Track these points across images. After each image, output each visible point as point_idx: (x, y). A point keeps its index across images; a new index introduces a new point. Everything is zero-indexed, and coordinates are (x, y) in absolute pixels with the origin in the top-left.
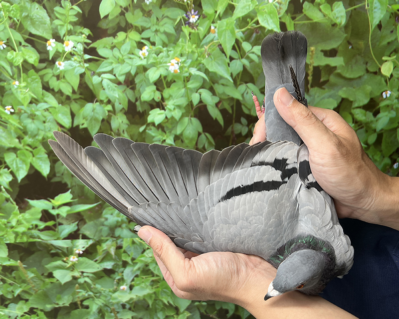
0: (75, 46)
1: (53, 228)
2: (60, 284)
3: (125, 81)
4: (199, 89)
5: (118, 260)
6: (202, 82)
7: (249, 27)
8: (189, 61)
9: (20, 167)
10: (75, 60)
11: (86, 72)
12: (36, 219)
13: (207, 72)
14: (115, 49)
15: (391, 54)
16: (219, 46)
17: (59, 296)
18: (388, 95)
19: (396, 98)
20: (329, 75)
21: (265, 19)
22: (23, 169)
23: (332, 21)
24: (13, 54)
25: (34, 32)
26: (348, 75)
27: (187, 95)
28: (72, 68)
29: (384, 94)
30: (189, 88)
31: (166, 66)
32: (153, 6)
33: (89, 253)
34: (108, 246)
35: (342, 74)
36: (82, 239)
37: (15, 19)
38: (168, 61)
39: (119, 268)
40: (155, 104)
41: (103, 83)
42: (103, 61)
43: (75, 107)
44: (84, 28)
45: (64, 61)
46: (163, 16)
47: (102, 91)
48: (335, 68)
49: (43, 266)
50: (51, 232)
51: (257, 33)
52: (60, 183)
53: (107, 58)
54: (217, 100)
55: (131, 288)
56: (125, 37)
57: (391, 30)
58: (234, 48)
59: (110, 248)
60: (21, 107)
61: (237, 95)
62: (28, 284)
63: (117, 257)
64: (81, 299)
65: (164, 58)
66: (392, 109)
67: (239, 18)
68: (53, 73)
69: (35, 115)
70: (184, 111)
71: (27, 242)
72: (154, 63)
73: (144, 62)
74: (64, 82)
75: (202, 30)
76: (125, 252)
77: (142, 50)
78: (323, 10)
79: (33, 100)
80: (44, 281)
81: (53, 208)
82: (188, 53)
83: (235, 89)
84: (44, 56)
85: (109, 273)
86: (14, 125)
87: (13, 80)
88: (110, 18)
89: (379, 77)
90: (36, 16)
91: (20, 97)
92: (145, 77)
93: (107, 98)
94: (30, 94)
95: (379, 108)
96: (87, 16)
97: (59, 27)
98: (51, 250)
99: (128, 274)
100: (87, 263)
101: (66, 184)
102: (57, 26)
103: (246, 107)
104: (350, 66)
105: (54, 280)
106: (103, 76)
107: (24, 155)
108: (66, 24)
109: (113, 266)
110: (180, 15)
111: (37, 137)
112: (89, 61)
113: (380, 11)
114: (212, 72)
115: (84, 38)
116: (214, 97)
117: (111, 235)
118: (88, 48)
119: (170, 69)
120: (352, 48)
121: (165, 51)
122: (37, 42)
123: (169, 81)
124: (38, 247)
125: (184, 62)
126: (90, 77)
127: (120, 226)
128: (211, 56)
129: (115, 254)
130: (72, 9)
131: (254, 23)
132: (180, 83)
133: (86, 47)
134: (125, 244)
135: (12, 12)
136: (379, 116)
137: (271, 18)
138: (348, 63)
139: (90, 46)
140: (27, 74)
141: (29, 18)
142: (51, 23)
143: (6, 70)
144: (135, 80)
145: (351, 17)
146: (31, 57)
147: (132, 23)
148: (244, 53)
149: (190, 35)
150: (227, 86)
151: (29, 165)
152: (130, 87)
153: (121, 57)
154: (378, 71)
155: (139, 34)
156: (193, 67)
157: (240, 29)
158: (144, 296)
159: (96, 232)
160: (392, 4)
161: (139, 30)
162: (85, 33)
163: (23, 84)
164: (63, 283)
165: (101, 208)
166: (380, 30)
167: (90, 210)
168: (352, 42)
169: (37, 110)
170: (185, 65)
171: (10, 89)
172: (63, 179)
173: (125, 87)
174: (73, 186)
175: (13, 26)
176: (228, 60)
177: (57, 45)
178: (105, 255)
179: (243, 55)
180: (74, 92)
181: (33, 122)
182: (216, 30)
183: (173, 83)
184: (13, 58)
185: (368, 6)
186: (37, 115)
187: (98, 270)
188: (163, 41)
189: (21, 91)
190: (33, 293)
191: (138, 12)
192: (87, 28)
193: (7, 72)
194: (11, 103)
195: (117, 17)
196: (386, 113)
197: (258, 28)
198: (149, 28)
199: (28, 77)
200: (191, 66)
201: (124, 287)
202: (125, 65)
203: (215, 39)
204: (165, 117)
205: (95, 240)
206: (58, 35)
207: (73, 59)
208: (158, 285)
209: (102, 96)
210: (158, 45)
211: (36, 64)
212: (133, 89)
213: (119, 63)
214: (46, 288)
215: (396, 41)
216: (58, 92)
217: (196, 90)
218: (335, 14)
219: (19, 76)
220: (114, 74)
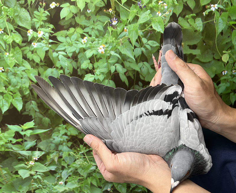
0: (44, 34)
1: (21, 143)
2: (22, 178)
3: (72, 57)
4: (115, 64)
5: (59, 165)
6: (117, 59)
7: (146, 29)
8: (111, 47)
9: (5, 105)
10: (44, 43)
11: (49, 50)
12: (11, 137)
13: (120, 54)
14: (68, 37)
15: (228, 49)
16: (128, 39)
17: (20, 186)
18: (226, 74)
19: (230, 75)
20: (192, 59)
21: (156, 26)
22: (6, 106)
23: (194, 28)
24: (7, 37)
25: (21, 24)
26: (202, 60)
27: (108, 67)
28: (41, 47)
29: (223, 72)
30: (109, 62)
31: (97, 49)
32: (91, 14)
33: (41, 160)
34: (54, 156)
35: (199, 59)
36: (38, 151)
37: (10, 17)
38: (98, 46)
39: (59, 170)
40: (88, 71)
41: (59, 57)
42: (60, 44)
43: (41, 70)
44: (51, 24)
45: (36, 43)
46: (97, 20)
47: (58, 62)
48: (195, 56)
49: (12, 167)
50: (20, 145)
51: (151, 33)
52: (28, 115)
53: (63, 43)
54: (125, 70)
55: (66, 183)
56: (74, 31)
57: (228, 36)
58: (137, 41)
59: (55, 157)
60: (9, 68)
61: (137, 68)
62: (2, 178)
63: (58, 163)
64: (34, 189)
65: (96, 44)
66: (228, 81)
67: (141, 24)
68: (30, 49)
69: (17, 74)
70: (105, 76)
71: (4, 151)
72: (90, 47)
73: (84, 46)
74: (35, 55)
75: (119, 29)
76: (64, 160)
77: (83, 39)
78: (189, 22)
79: (16, 65)
80: (12, 176)
81: (22, 131)
82: (110, 42)
83: (136, 65)
84: (25, 39)
85: (53, 173)
86: (4, 79)
87: (5, 52)
88: (66, 19)
89: (220, 63)
90: (23, 16)
91: (9, 62)
92: (84, 55)
93: (61, 66)
94: (14, 61)
95: (220, 81)
96: (52, 17)
97: (36, 23)
98: (18, 157)
99: (64, 174)
100: (40, 166)
101: (31, 116)
102: (35, 22)
103: (142, 76)
104: (204, 55)
105: (18, 176)
106: (59, 53)
107: (8, 97)
108: (40, 22)
109: (56, 169)
110: (107, 20)
111: (16, 87)
112: (52, 43)
113: (222, 24)
114: (124, 54)
115: (50, 30)
116: (124, 69)
117: (56, 149)
118: (52, 36)
119: (99, 51)
120: (206, 44)
121: (97, 40)
122: (22, 30)
123: (98, 58)
124: (11, 155)
125: (108, 47)
126: (52, 53)
127: (62, 144)
128: (124, 45)
129: (58, 161)
130: (44, 13)
131: (149, 27)
132: (104, 59)
133: (51, 35)
134: (64, 155)
135: (9, 12)
136: (220, 85)
137: (160, 25)
138: (203, 53)
139: (53, 35)
140: (14, 49)
141: (18, 16)
142: (31, 20)
143: (2, 46)
144: (78, 56)
145: (205, 27)
146: (17, 39)
147: (79, 23)
148: (143, 44)
149: (112, 32)
150: (132, 62)
151: (10, 104)
152: (75, 60)
153: (71, 42)
154: (220, 59)
155: (82, 30)
156: (112, 51)
157: (141, 30)
158: (73, 188)
159: (47, 147)
160: (230, 21)
161: (83, 27)
162: (51, 27)
163: (11, 55)
164: (24, 178)
165: (51, 132)
166: (222, 35)
167: (44, 133)
168: (206, 41)
169: (18, 71)
170: (108, 49)
171: (3, 57)
172: (30, 113)
173: (72, 60)
174: (35, 118)
175: (9, 20)
176: (133, 48)
177: (33, 33)
178: (51, 162)
179: (142, 45)
180: (41, 61)
181: (15, 78)
182: (127, 30)
183: (100, 59)
184: (7, 39)
185: (216, 21)
186: (18, 74)
187: (46, 171)
188: (96, 35)
189: (10, 59)
190: (5, 184)
191: (83, 17)
192: (52, 24)
193: (3, 47)
194: (3, 66)
195: (70, 19)
196: (224, 84)
197: (151, 30)
198: (89, 27)
199: (15, 51)
200: (111, 50)
201: (62, 182)
202: (73, 47)
203: (126, 35)
204: (94, 79)
205: (46, 152)
206: (35, 27)
207: (42, 42)
208: (82, 182)
209: (58, 65)
210: (93, 37)
211: (20, 44)
212: (77, 61)
213: (69, 46)
214: (13, 181)
215: (231, 42)
216: (31, 61)
217: (113, 64)
218: (197, 25)
219: (9, 50)
220: (66, 52)
